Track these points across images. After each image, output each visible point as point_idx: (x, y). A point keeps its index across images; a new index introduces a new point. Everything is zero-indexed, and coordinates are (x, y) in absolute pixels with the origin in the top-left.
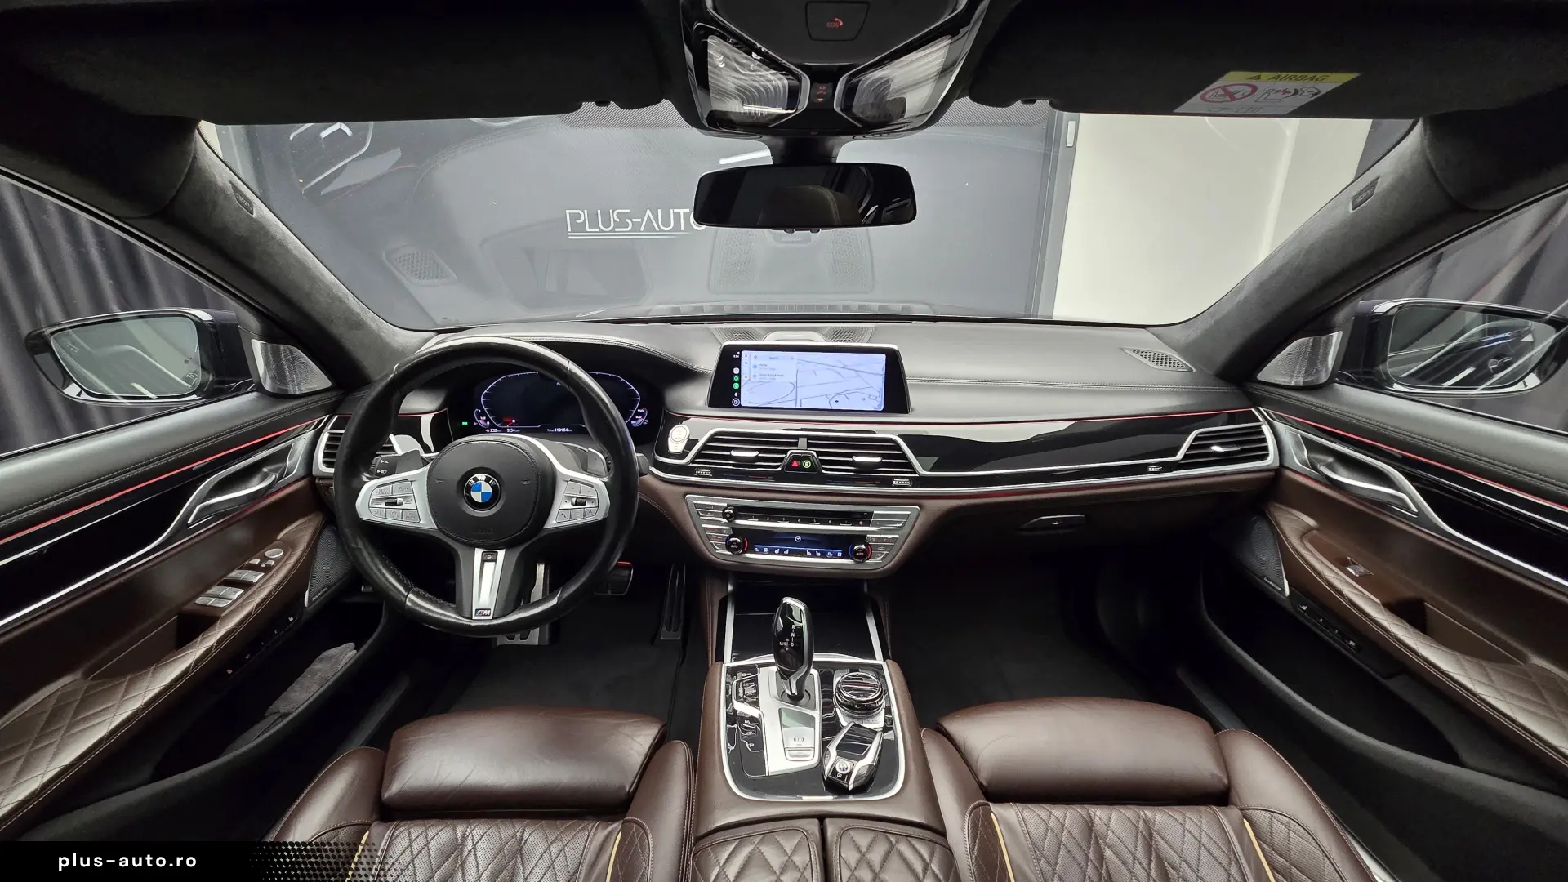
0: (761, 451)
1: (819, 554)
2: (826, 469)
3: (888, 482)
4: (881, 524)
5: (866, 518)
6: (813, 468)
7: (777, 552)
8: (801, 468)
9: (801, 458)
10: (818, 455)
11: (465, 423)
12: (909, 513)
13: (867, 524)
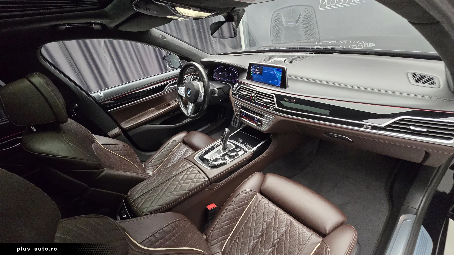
0: (248, 93)
1: (253, 122)
2: (257, 101)
3: (268, 108)
4: (265, 119)
5: (262, 116)
6: (254, 100)
7: (246, 119)
8: (252, 99)
9: (253, 97)
10: (257, 97)
11: (212, 77)
12: (272, 118)
13: (262, 118)
